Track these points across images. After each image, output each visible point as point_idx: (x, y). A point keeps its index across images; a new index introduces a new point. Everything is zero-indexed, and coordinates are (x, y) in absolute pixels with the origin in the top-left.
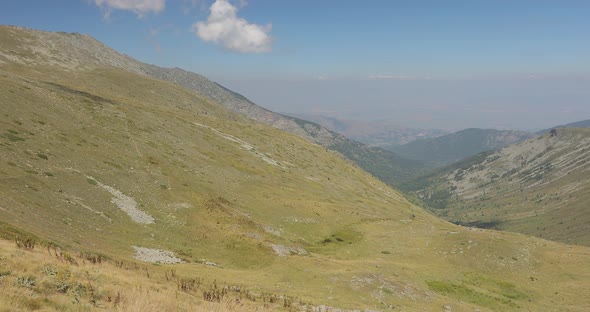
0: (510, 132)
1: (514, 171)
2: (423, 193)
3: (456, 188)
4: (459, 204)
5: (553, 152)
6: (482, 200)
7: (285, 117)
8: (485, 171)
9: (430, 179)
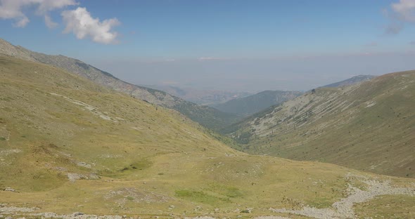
0: (290, 92)
1: (290, 117)
2: (234, 135)
3: (255, 130)
4: (257, 140)
5: (313, 104)
6: (271, 136)
7: (140, 87)
8: (273, 118)
9: (239, 125)
